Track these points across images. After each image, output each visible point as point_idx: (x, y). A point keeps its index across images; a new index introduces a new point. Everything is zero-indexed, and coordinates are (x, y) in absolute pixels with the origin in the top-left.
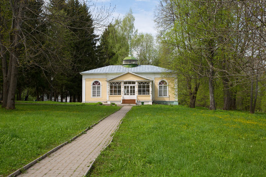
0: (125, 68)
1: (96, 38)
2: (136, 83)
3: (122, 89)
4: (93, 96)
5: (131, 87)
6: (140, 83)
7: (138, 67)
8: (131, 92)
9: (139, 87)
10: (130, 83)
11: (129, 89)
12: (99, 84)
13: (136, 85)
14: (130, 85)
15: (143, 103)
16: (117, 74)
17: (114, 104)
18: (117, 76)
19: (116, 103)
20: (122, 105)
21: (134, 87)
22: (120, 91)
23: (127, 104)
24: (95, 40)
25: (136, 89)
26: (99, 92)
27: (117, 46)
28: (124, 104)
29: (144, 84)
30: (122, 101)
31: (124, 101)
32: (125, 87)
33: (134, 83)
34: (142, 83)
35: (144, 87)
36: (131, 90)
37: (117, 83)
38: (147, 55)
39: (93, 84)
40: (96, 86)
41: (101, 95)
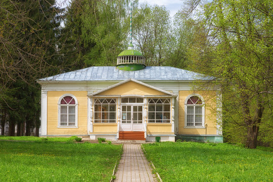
0: (121, 72)
1: (60, 14)
2: (145, 101)
3: (119, 112)
4: (62, 124)
5: (135, 108)
6: (151, 101)
7: (147, 71)
8: (135, 118)
9: (151, 108)
10: (132, 99)
11: (132, 112)
12: (73, 102)
13: (145, 104)
14: (133, 105)
15: (158, 139)
16: (107, 82)
17: (103, 141)
18: (109, 87)
19: (107, 139)
20: (120, 141)
21: (141, 108)
22: (113, 116)
23: (129, 141)
24: (58, 18)
25: (145, 112)
26: (72, 117)
27: (100, 28)
28: (123, 141)
29: (159, 102)
30: (118, 134)
31: (123, 135)
32: (124, 108)
33: (140, 100)
34: (155, 100)
35: (159, 108)
36: (135, 115)
37: (109, 100)
38: (157, 47)
39: (62, 102)
40: (68, 105)
41: (76, 122)
